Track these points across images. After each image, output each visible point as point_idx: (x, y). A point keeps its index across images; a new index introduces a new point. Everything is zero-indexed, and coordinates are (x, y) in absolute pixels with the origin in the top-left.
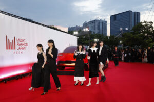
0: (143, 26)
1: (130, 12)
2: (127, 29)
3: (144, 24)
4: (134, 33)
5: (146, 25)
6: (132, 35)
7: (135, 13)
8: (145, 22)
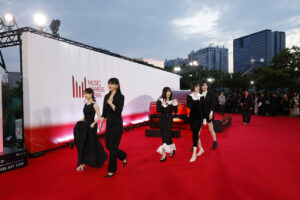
0: (291, 55)
1: (267, 32)
2: (262, 60)
3: (293, 51)
4: (275, 68)
5: (297, 53)
6: (272, 71)
7: (276, 33)
8: (294, 48)
